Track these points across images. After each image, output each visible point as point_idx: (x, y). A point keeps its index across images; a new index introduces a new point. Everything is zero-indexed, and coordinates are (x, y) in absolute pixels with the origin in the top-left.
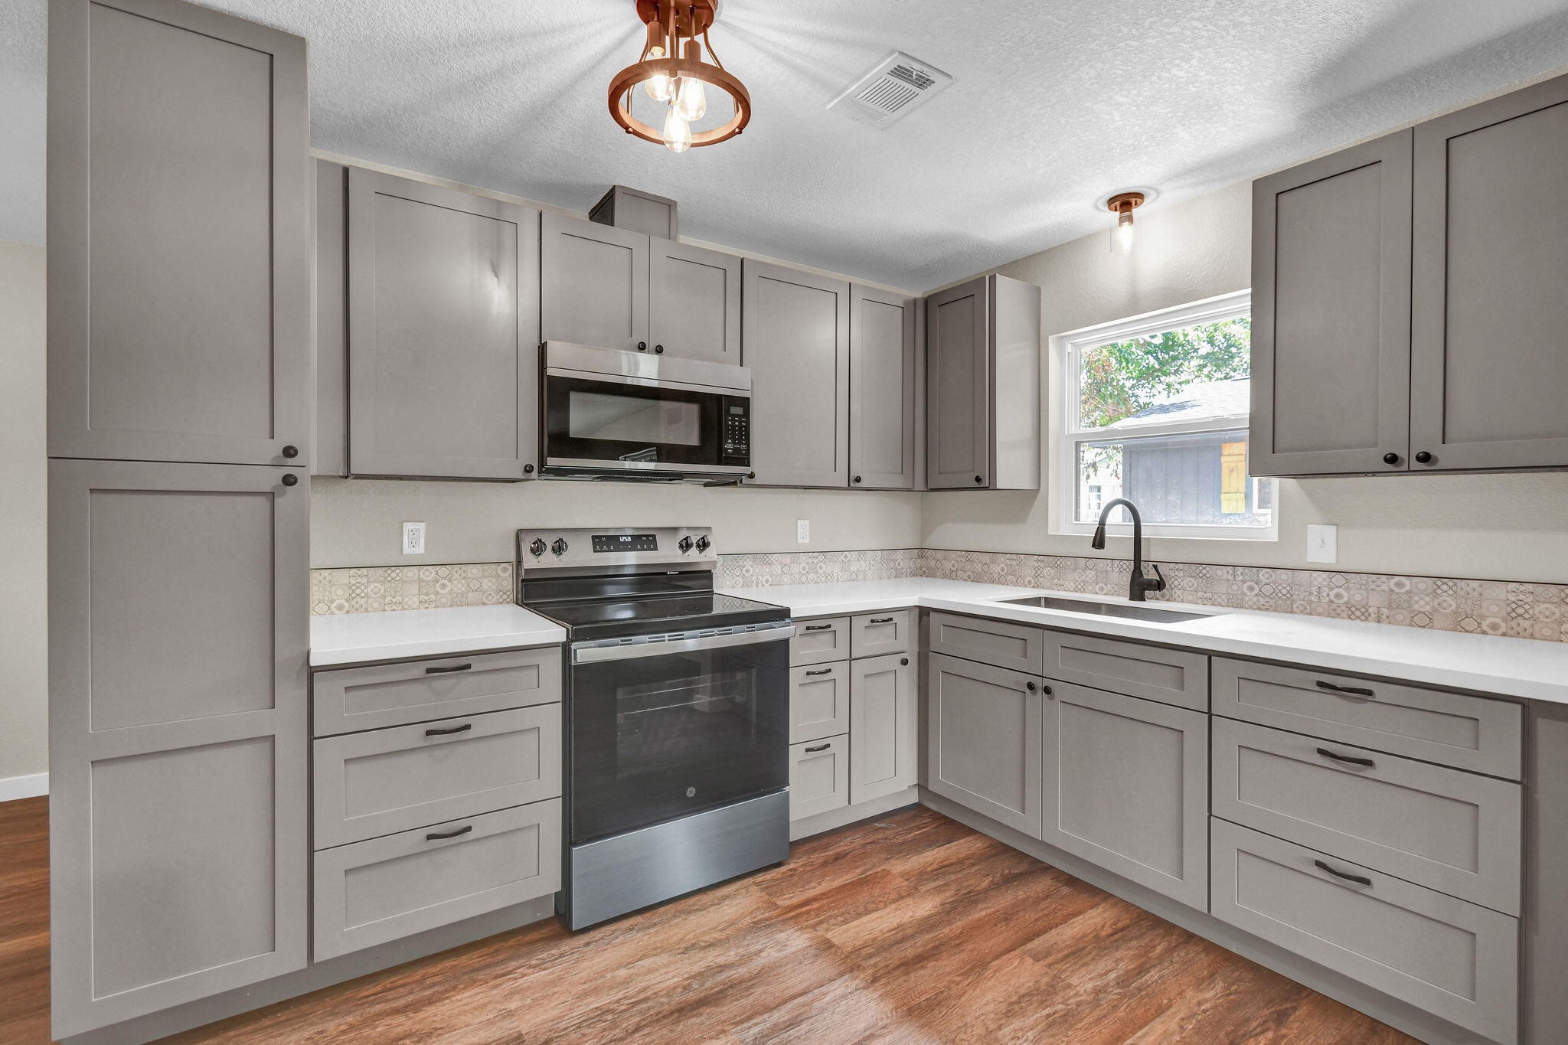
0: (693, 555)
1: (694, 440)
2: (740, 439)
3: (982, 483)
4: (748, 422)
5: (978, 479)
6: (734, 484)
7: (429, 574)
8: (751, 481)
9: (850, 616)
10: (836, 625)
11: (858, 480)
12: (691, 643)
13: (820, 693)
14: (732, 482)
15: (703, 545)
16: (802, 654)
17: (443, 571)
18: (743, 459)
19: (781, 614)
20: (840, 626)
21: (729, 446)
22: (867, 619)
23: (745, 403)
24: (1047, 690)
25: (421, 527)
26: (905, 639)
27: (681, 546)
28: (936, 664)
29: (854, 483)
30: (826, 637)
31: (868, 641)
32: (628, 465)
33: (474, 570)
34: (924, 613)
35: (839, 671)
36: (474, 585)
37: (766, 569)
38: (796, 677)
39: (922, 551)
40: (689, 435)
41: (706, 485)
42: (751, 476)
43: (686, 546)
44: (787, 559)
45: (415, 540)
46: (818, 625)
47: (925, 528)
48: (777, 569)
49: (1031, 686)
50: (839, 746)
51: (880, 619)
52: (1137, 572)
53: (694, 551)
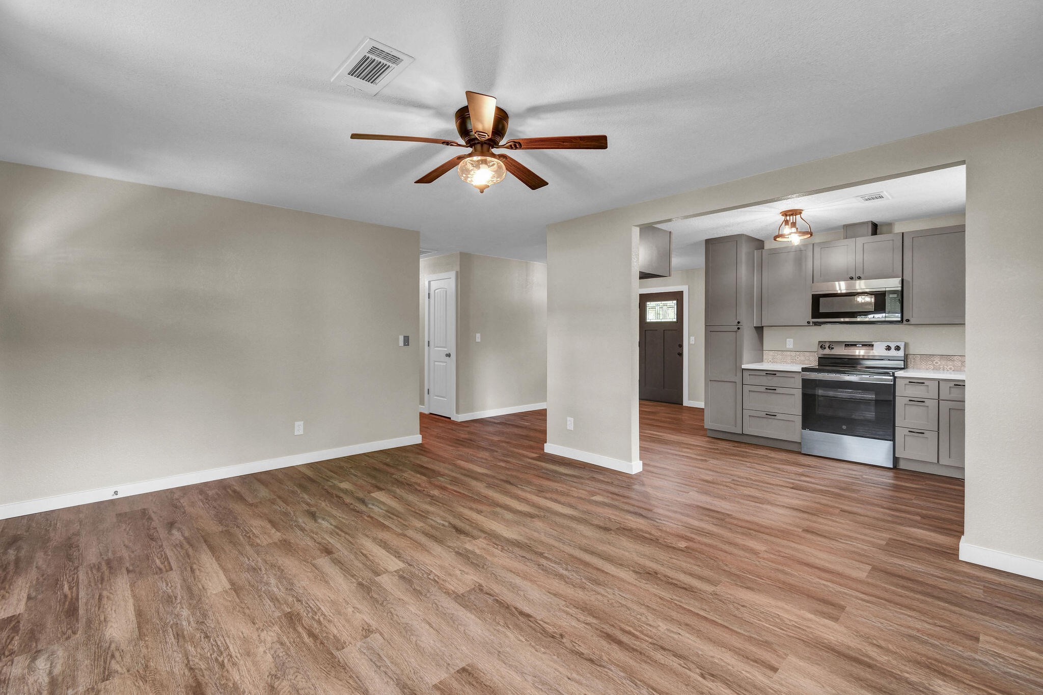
4: (901, 299)
7: (793, 354)
8: (908, 323)
9: (938, 380)
10: (927, 383)
15: (898, 349)
16: (905, 392)
17: (798, 353)
20: (932, 384)
22: (951, 384)
23: (899, 292)
25: (792, 340)
27: (886, 349)
30: (922, 388)
31: (950, 393)
32: (842, 320)
33: (808, 354)
35: (931, 403)
36: (807, 358)
42: (907, 321)
43: (888, 349)
45: (790, 344)
46: (917, 382)
50: (930, 435)
53: (893, 351)
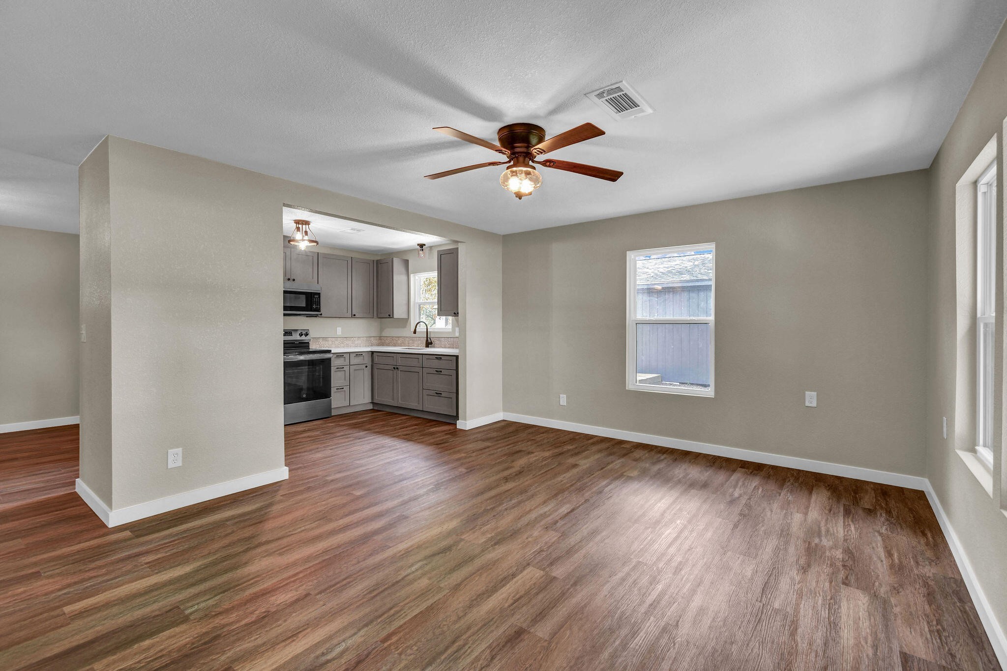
0: (303, 337)
1: (304, 305)
2: (318, 305)
3: (391, 316)
4: (320, 299)
5: (389, 315)
6: (316, 317)
8: (320, 316)
9: (350, 353)
10: (345, 355)
11: (355, 315)
12: (302, 358)
13: (340, 374)
14: (316, 316)
15: (307, 335)
16: (335, 363)
18: (318, 310)
19: (329, 352)
20: (347, 356)
21: (314, 306)
22: (355, 355)
23: (319, 294)
24: (397, 368)
26: (367, 360)
27: (300, 335)
28: (375, 367)
29: (354, 316)
30: (342, 359)
31: (355, 361)
34: (373, 352)
35: (346, 368)
37: (327, 342)
38: (333, 369)
39: (380, 338)
40: (303, 304)
41: (307, 317)
42: (321, 314)
43: (301, 335)
44: (334, 339)
46: (340, 355)
47: (382, 330)
48: (330, 343)
49: (394, 368)
50: (346, 389)
51: (358, 354)
52: (427, 340)
53: (303, 336)
